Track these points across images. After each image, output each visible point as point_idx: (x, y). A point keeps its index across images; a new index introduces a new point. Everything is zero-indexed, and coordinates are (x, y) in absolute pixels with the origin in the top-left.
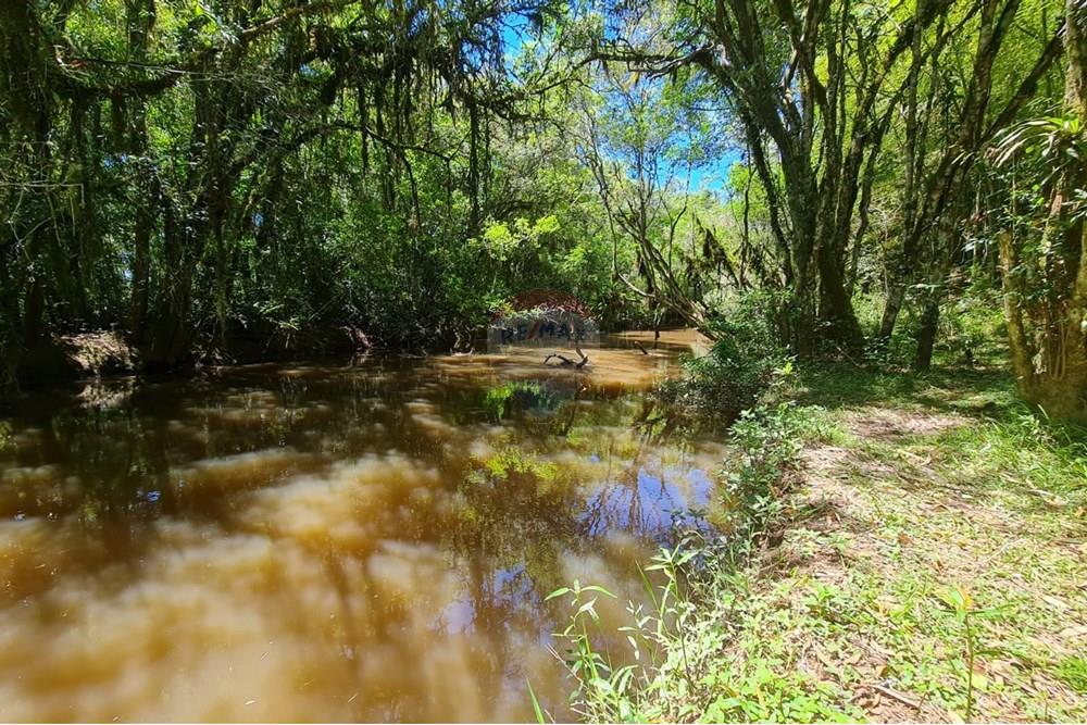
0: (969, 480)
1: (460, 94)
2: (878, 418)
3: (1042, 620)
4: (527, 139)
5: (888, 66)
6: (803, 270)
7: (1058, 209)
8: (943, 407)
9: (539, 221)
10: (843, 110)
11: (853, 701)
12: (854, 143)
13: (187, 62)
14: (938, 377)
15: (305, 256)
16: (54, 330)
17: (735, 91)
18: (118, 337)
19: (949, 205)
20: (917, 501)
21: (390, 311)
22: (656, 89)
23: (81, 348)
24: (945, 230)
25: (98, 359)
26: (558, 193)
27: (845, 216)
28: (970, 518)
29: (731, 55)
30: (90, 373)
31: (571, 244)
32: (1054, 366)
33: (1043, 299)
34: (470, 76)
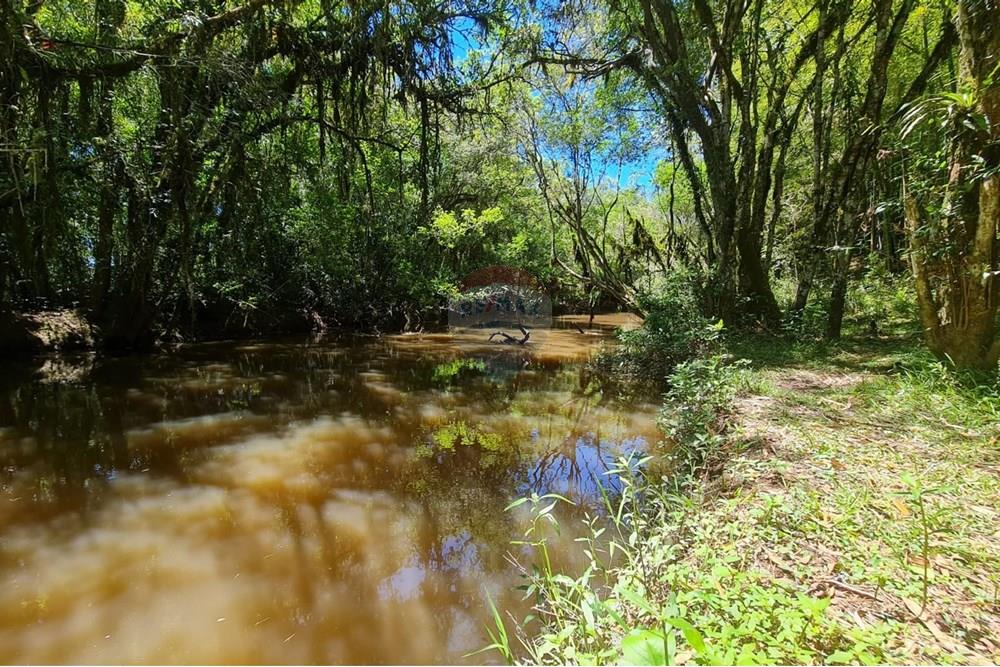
0: (888, 420)
1: (412, 89)
2: (799, 376)
3: (974, 525)
4: (473, 137)
5: (795, 71)
6: (725, 249)
7: (957, 176)
8: (856, 368)
9: (484, 212)
10: (755, 112)
11: (809, 594)
12: (766, 139)
13: (154, 46)
14: (848, 345)
15: (263, 240)
16: (16, 308)
17: (661, 92)
18: (79, 315)
19: (853, 189)
20: (844, 437)
21: (344, 292)
22: (589, 92)
23: (42, 324)
24: (851, 212)
25: (59, 336)
26: (501, 187)
27: (760, 203)
28: (894, 447)
29: (658, 56)
30: (50, 348)
31: (511, 234)
32: (957, 317)
33: (946, 256)
34: (421, 74)
